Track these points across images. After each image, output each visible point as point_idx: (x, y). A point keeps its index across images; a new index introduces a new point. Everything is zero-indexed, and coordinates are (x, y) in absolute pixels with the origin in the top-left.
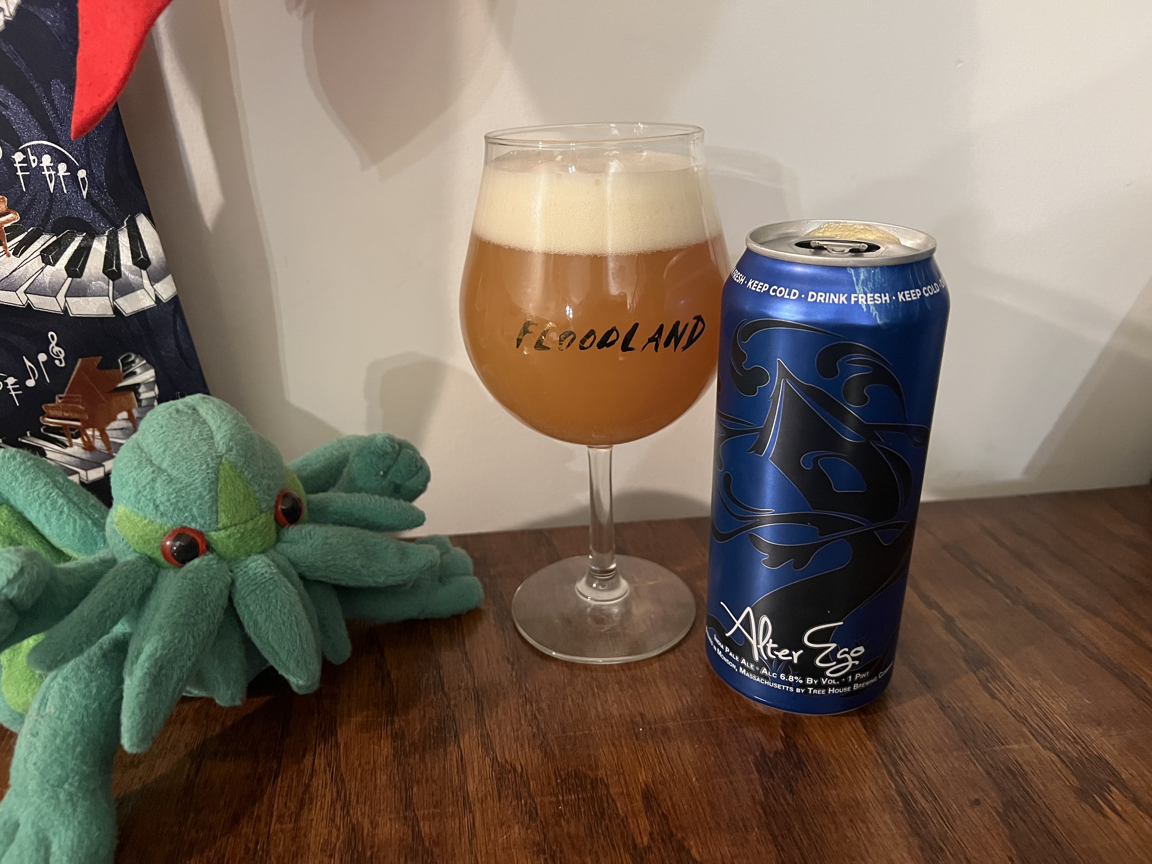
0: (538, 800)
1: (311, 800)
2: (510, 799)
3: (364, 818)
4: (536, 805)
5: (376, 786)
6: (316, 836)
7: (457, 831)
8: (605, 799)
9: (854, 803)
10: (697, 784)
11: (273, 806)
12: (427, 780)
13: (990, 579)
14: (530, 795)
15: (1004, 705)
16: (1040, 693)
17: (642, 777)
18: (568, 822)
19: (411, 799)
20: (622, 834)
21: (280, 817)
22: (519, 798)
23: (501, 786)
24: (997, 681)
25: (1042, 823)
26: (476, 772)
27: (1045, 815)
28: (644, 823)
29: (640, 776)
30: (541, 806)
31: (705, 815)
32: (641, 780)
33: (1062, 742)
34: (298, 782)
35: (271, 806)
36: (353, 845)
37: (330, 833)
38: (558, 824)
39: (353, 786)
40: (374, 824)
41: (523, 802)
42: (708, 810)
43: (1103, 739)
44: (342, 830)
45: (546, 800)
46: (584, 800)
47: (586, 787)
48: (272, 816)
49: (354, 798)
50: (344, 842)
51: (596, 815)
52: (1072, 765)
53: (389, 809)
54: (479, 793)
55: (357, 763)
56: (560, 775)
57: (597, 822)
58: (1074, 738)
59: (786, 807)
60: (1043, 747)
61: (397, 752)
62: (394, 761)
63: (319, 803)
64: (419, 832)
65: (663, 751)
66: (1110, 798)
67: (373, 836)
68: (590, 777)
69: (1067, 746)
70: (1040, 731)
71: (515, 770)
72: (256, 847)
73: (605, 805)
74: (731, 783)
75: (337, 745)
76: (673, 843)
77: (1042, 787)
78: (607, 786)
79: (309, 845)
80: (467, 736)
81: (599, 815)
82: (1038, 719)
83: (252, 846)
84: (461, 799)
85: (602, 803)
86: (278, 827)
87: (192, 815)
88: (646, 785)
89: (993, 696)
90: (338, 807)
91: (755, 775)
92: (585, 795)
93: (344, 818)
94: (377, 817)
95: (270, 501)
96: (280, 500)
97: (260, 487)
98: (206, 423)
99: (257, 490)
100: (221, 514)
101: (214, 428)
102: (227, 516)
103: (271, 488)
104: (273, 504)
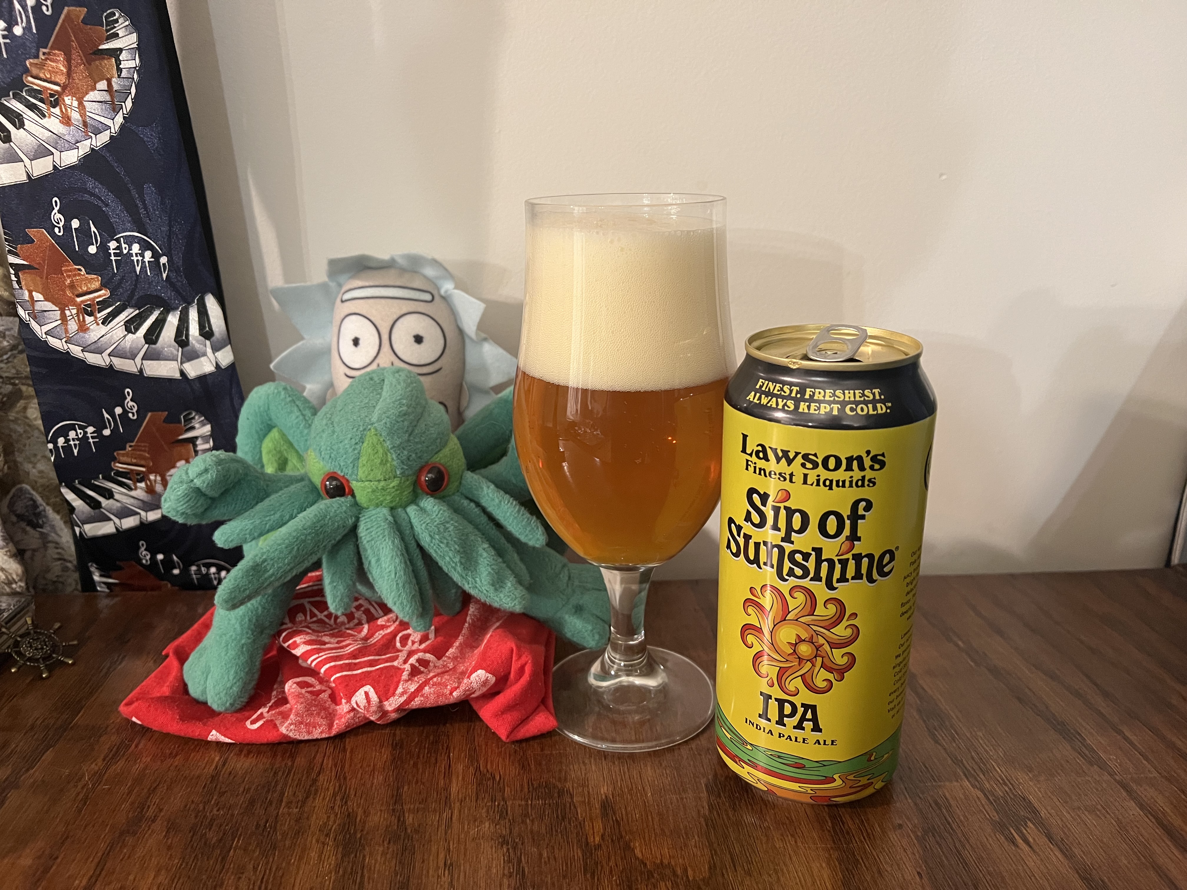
0: (509, 803)
1: (316, 791)
2: (486, 801)
3: (358, 808)
4: (507, 806)
5: (373, 784)
6: (317, 819)
7: (435, 823)
8: (568, 805)
9: (788, 822)
10: (651, 799)
11: (284, 794)
12: (417, 782)
13: (960, 643)
14: (503, 799)
15: (945, 749)
16: (981, 742)
17: (604, 790)
18: (532, 821)
19: (401, 796)
20: (578, 834)
21: (289, 803)
22: (493, 800)
23: (480, 790)
24: (944, 730)
25: (956, 847)
26: (460, 778)
27: (960, 841)
28: (599, 825)
29: (602, 789)
30: (511, 807)
31: (653, 824)
32: (602, 793)
33: (992, 783)
34: (307, 777)
35: (282, 794)
36: (346, 828)
37: (329, 817)
38: (524, 822)
39: (353, 783)
40: (366, 813)
41: (496, 803)
42: (656, 819)
43: (1030, 783)
44: (338, 816)
45: (517, 803)
46: (550, 805)
47: (553, 795)
48: (282, 801)
49: (352, 792)
50: (339, 825)
51: (557, 817)
52: (995, 802)
53: (381, 802)
54: (460, 794)
55: (359, 766)
56: (532, 784)
57: (558, 823)
58: (1003, 780)
59: (726, 820)
60: (972, 786)
61: (394, 759)
62: (391, 765)
63: (323, 794)
64: (404, 822)
65: (626, 770)
66: (1025, 831)
67: (364, 822)
68: (558, 787)
69: (995, 786)
70: (973, 772)
71: (494, 778)
72: (265, 825)
73: (568, 810)
74: (682, 799)
75: (344, 750)
76: (621, 843)
77: (962, 818)
78: (572, 797)
79: (310, 826)
80: (457, 749)
81: (560, 818)
82: (974, 763)
83: (262, 823)
84: (444, 799)
85: (565, 809)
86: (286, 810)
87: (215, 798)
88: (606, 797)
89: (937, 742)
90: (338, 798)
91: (704, 795)
92: (551, 801)
93: (342, 807)
94: (370, 808)
95: (407, 469)
96: (427, 469)
97: (399, 457)
98: (380, 394)
99: (395, 459)
100: (360, 469)
101: (381, 400)
102: (364, 472)
103: (411, 459)
104: (411, 472)
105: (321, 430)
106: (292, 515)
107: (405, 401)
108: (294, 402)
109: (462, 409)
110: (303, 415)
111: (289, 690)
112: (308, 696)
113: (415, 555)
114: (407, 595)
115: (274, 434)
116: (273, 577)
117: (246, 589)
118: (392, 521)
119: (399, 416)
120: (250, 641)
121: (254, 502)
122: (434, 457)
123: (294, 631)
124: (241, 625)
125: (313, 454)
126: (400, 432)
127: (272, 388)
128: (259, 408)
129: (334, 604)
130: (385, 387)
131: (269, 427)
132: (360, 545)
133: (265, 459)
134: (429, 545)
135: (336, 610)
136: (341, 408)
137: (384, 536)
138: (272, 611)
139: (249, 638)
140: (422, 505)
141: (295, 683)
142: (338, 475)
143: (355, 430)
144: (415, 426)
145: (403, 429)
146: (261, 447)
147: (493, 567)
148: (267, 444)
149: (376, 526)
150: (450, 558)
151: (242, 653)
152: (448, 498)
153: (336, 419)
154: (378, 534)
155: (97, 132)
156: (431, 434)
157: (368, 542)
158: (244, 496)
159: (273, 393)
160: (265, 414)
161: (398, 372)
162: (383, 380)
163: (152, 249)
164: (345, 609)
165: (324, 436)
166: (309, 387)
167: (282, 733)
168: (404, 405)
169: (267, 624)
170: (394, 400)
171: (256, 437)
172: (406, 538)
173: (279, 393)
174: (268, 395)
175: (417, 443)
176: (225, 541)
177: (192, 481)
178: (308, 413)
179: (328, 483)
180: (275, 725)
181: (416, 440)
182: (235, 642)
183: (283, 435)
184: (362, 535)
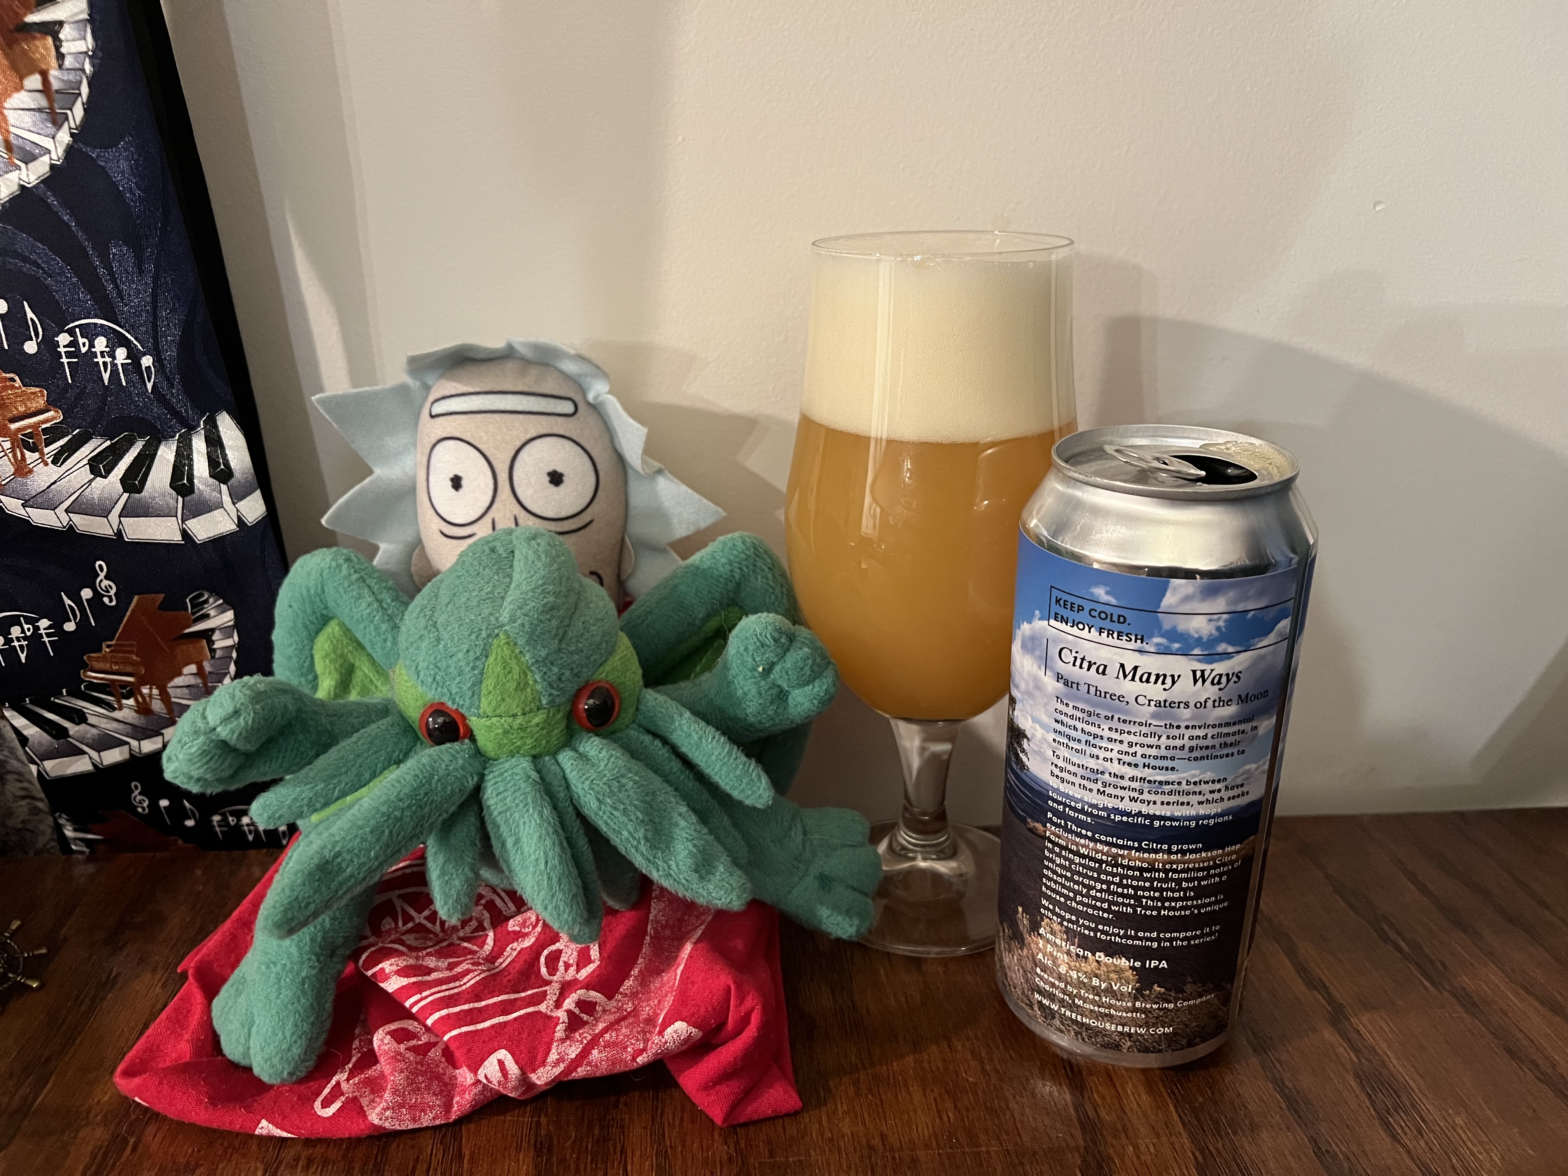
15: (1409, 1151)
95: (557, 696)
96: (587, 692)
97: (546, 677)
98: (510, 576)
99: (539, 680)
100: (483, 699)
101: (513, 586)
102: (490, 703)
103: (563, 678)
104: (563, 700)
105: (418, 636)
106: (375, 772)
107: (551, 588)
108: (364, 581)
109: (624, 577)
110: (380, 602)
111: (379, 1046)
112: (410, 1056)
113: (575, 830)
114: (564, 894)
115: (333, 628)
116: (353, 880)
117: (310, 903)
118: (538, 780)
119: (543, 611)
120: (313, 972)
121: (312, 753)
122: (598, 672)
123: (381, 948)
124: (300, 949)
125: (404, 672)
126: (545, 637)
127: (328, 560)
128: (308, 590)
129: (446, 908)
130: (516, 563)
131: (325, 620)
132: (486, 818)
133: (319, 667)
134: (596, 814)
135: (449, 917)
136: (448, 600)
137: (526, 805)
138: (346, 921)
139: (312, 967)
140: (581, 749)
141: (389, 1033)
142: (447, 708)
143: (473, 637)
144: (568, 626)
145: (549, 632)
146: (311, 649)
147: (695, 842)
148: (322, 644)
149: (513, 789)
150: (630, 833)
151: (304, 993)
152: (619, 734)
153: (441, 620)
154: (517, 801)
155: (29, 158)
156: (593, 636)
157: (500, 813)
158: (296, 745)
159: (330, 568)
160: (318, 599)
161: (534, 537)
162: (513, 552)
163: (125, 343)
164: (463, 914)
165: (424, 645)
166: (383, 546)
167: (373, 1124)
168: (548, 593)
169: (340, 941)
170: (533, 586)
171: (305, 633)
172: (560, 804)
173: (339, 566)
174: (322, 571)
175: (572, 653)
176: (269, 818)
177: (215, 729)
178: (386, 597)
179: (431, 719)
180: (361, 1107)
181: (571, 649)
182: (290, 976)
183: (347, 632)
184: (491, 802)
